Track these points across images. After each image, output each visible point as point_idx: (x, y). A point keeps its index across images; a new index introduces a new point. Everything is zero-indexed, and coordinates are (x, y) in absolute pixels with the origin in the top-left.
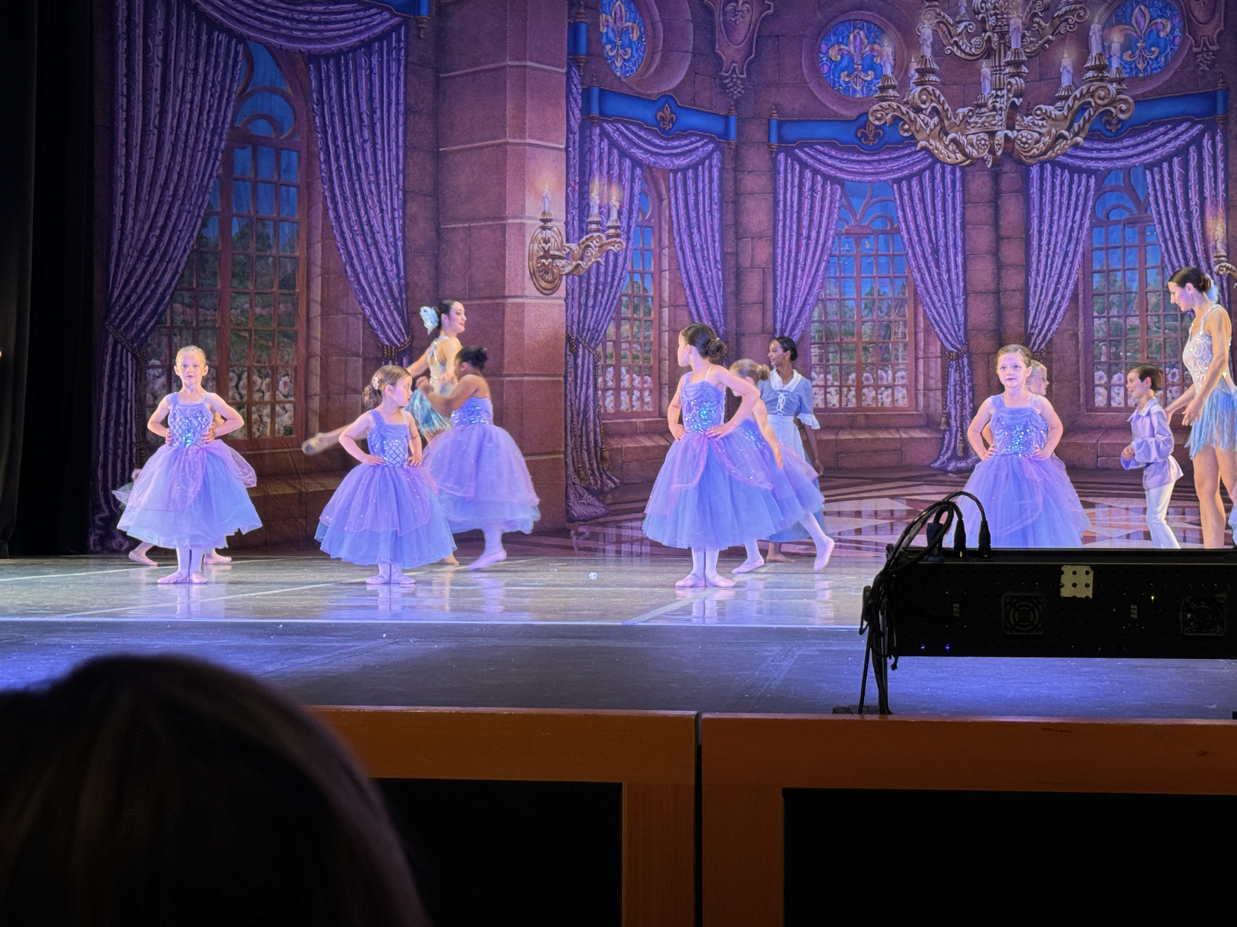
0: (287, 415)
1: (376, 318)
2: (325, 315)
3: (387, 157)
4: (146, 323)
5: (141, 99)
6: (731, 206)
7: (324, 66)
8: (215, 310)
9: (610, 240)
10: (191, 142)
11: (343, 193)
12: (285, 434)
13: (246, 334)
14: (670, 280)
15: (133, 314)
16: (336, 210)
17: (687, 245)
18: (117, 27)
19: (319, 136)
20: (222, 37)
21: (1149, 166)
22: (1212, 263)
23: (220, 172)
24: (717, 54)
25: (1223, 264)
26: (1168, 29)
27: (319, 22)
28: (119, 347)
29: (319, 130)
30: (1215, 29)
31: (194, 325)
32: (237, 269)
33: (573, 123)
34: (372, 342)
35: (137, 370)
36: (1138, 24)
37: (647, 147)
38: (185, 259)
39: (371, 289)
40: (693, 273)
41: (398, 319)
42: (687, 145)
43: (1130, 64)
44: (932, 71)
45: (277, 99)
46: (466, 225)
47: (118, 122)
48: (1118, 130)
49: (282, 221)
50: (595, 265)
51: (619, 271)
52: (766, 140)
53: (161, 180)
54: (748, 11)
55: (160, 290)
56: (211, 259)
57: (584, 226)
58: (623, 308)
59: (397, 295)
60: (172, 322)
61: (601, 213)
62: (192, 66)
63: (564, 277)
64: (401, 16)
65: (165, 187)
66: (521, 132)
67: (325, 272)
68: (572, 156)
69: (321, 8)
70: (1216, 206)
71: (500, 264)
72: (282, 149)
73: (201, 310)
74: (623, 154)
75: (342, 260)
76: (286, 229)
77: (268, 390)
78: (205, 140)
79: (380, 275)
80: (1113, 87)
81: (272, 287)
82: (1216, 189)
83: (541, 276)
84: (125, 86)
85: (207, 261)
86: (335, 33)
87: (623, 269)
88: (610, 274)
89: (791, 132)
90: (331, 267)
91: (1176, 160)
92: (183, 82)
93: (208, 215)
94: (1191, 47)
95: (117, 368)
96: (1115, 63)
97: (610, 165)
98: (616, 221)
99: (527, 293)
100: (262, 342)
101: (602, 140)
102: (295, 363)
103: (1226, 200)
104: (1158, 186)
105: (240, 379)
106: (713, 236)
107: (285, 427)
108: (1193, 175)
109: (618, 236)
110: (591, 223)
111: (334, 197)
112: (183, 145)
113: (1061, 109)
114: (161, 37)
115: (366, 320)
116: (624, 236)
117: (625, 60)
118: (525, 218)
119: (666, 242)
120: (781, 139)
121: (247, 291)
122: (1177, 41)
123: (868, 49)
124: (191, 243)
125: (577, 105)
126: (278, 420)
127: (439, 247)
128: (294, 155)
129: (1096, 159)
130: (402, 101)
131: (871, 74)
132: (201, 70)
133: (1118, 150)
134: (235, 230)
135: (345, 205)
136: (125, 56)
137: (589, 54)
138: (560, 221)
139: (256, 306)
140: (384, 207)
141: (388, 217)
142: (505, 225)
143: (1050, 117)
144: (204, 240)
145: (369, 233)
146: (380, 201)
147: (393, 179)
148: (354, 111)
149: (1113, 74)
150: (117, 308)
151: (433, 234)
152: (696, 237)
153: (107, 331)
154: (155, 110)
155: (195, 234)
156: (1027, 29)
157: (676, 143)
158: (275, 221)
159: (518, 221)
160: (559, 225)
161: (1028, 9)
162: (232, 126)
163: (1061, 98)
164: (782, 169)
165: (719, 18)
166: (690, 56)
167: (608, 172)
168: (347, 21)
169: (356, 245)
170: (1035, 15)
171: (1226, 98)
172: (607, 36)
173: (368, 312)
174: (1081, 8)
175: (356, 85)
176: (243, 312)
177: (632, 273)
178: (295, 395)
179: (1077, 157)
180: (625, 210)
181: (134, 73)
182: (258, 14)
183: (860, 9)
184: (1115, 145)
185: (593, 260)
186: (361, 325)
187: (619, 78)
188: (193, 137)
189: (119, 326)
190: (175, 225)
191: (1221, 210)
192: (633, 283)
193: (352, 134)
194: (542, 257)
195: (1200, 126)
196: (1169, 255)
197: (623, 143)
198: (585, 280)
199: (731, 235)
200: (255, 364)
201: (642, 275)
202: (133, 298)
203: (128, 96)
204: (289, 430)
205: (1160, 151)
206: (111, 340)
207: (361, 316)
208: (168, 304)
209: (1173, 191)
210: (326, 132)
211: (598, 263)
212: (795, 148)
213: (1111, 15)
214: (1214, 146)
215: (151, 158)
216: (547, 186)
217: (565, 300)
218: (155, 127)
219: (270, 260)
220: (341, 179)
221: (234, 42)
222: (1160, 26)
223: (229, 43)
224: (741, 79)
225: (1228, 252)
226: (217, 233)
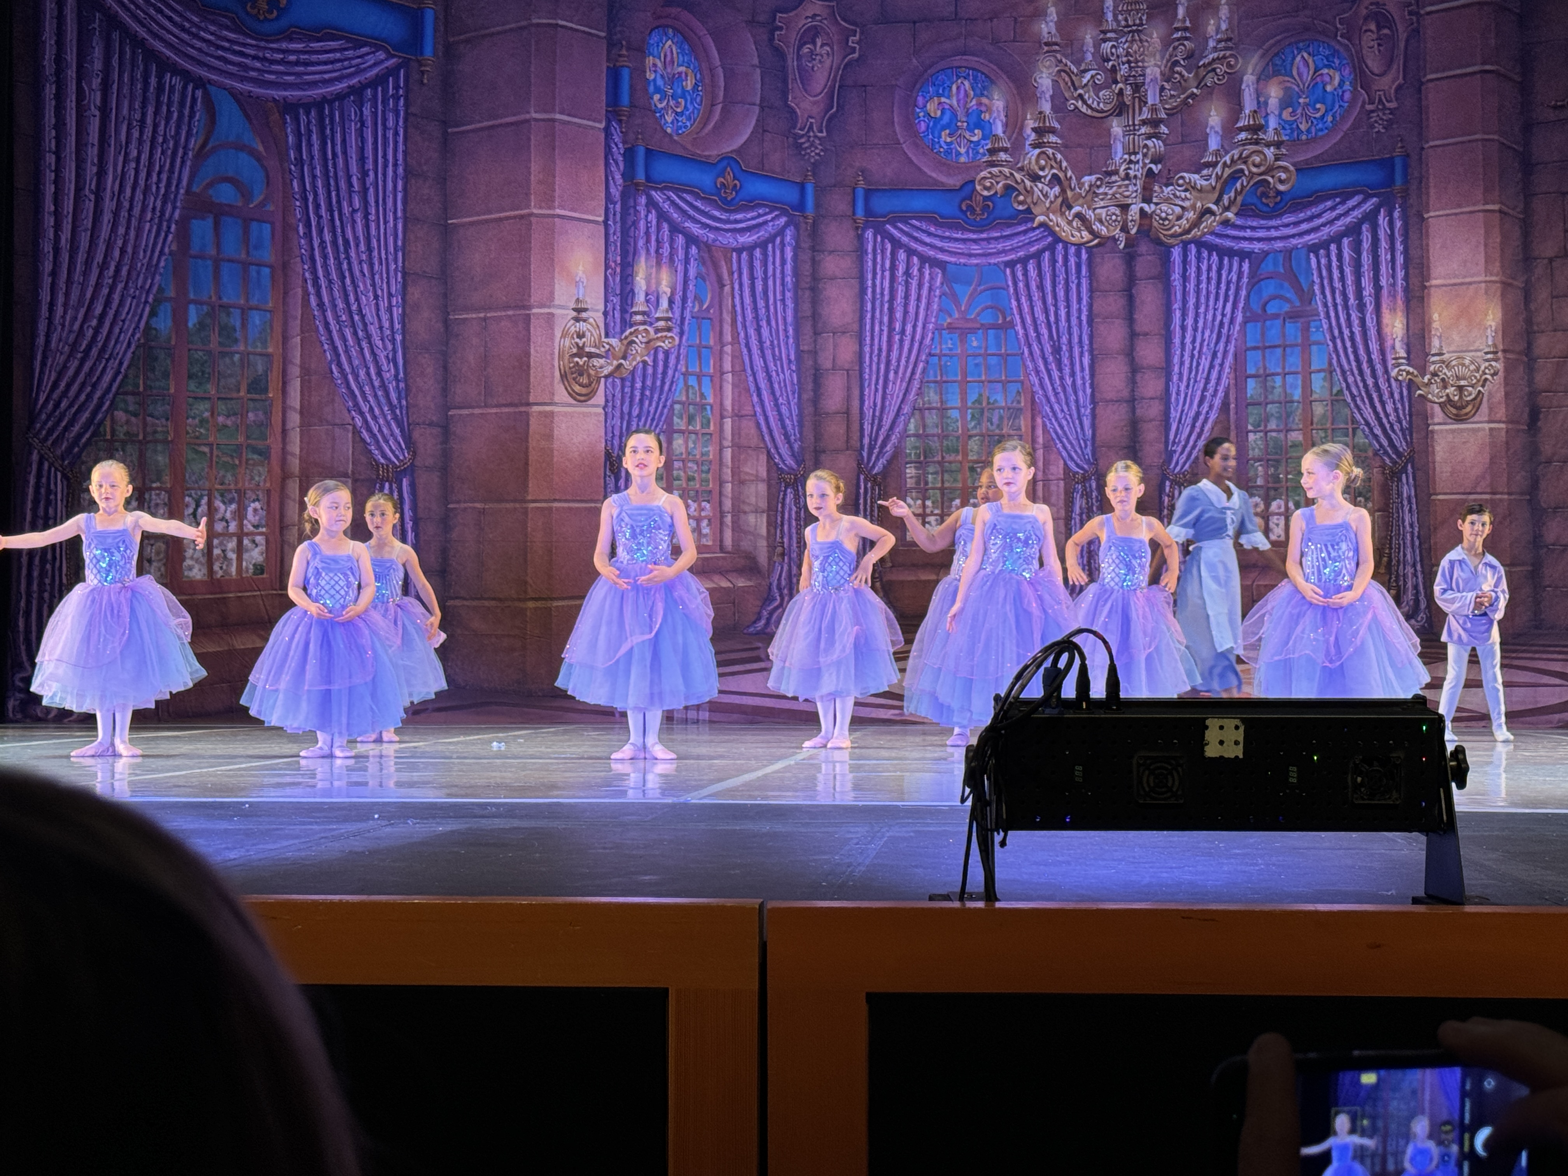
0: (257, 550)
1: (369, 430)
2: (305, 425)
3: (382, 231)
4: (80, 436)
5: (74, 156)
6: (807, 293)
7: (303, 118)
8: (167, 419)
9: (659, 335)
10: (137, 211)
11: (327, 274)
12: (255, 574)
13: (206, 449)
14: (733, 385)
15: (64, 424)
16: (319, 295)
17: (754, 343)
18: (44, 67)
19: (298, 203)
20: (177, 81)
21: (1314, 249)
22: (1390, 367)
23: (174, 247)
24: (789, 106)
25: (1402, 368)
26: (1336, 82)
27: (297, 63)
28: (46, 465)
29: (297, 197)
30: (1393, 82)
31: (141, 437)
32: (196, 369)
33: (613, 190)
34: (364, 460)
35: (68, 494)
36: (1300, 74)
37: (704, 220)
38: (129, 355)
39: (363, 393)
40: (761, 375)
41: (397, 431)
42: (753, 219)
43: (1291, 123)
44: (1052, 131)
45: (243, 156)
46: (482, 315)
47: (44, 185)
48: (1276, 203)
49: (251, 309)
50: (641, 365)
51: (670, 372)
52: (850, 213)
53: (99, 258)
54: (828, 54)
55: (98, 394)
56: (162, 356)
57: (627, 316)
58: (675, 418)
59: (395, 402)
60: (113, 435)
61: (647, 301)
62: (138, 116)
63: (603, 380)
64: (400, 57)
65: (104, 266)
66: (549, 200)
67: (306, 371)
68: (612, 231)
69: (300, 46)
70: (1394, 297)
71: (523, 365)
72: (252, 220)
73: (149, 419)
74: (675, 229)
75: (326, 358)
76: (256, 319)
77: (234, 519)
78: (154, 209)
79: (374, 378)
80: (1270, 152)
81: (239, 391)
82: (1393, 276)
83: (574, 379)
84: (53, 142)
85: (156, 359)
86: (317, 77)
87: (676, 370)
88: (660, 376)
89: (881, 204)
90: (313, 366)
91: (1346, 241)
92: (127, 138)
93: (158, 301)
94: (1364, 103)
95: (43, 491)
96: (1273, 123)
97: (658, 241)
98: (667, 311)
99: (557, 399)
100: (228, 459)
101: (649, 212)
102: (268, 485)
103: (1407, 290)
104: (1324, 273)
105: (198, 505)
106: (786, 331)
107: (254, 565)
108: (1366, 259)
109: (669, 329)
110: (636, 313)
111: (316, 280)
112: (126, 214)
113: (1208, 178)
114: (99, 80)
115: (356, 432)
116: (677, 330)
117: (677, 113)
118: (554, 306)
119: (728, 337)
120: (869, 212)
121: (207, 396)
122: (1347, 96)
123: (974, 102)
124: (138, 336)
125: (619, 169)
126: (245, 556)
127: (447, 343)
128: (267, 228)
129: (1250, 239)
130: (400, 162)
131: (978, 135)
132: (149, 120)
133: (1276, 228)
134: (193, 319)
135: (330, 290)
136: (53, 103)
137: (632, 105)
138: (597, 311)
139: (219, 415)
140: (379, 293)
141: (383, 304)
142: (529, 315)
143: (1193, 188)
144: (154, 332)
145: (360, 324)
146: (374, 285)
147: (391, 257)
148: (341, 174)
149: (1270, 135)
150: (44, 416)
151: (439, 326)
152: (765, 332)
153: (30, 445)
154: (91, 170)
155: (142, 325)
156: (1168, 81)
157: (739, 216)
158: (243, 309)
159: (546, 310)
160: (596, 316)
161: (1167, 56)
162: (188, 192)
163: (1208, 165)
164: (870, 249)
165: (792, 63)
166: (757, 109)
167: (657, 251)
168: (332, 62)
169: (344, 340)
170: (1176, 63)
171: (1406, 167)
172: (655, 84)
173: (359, 422)
174: (1231, 56)
175: (344, 141)
176: (203, 422)
177: (685, 375)
178: (267, 525)
179: (1227, 236)
180: (678, 299)
181: (65, 124)
182: (220, 53)
183: (964, 54)
184: (1273, 223)
185: (638, 359)
186: (350, 440)
187: (670, 135)
188: (140, 205)
189: (46, 439)
190: (117, 313)
191: (1400, 302)
192: (687, 387)
193: (339, 202)
194: (575, 355)
195: (1375, 199)
196: (1338, 356)
197: (675, 215)
198: (628, 384)
199: (807, 328)
200: (219, 487)
201: (699, 377)
202: (64, 404)
203: (58, 153)
204: (259, 569)
205: (1326, 230)
206: (35, 457)
207: (350, 428)
208: (107, 411)
209: (1342, 279)
210: (305, 199)
211: (645, 363)
212: (885, 223)
213: (1268, 64)
214: (1391, 224)
215: (85, 230)
216: (581, 268)
217: (604, 409)
218: (91, 191)
219: (237, 357)
220: (325, 257)
221: (190, 88)
222: (1327, 79)
223: (185, 88)
224: (820, 139)
225: (1408, 352)
226: (170, 323)
